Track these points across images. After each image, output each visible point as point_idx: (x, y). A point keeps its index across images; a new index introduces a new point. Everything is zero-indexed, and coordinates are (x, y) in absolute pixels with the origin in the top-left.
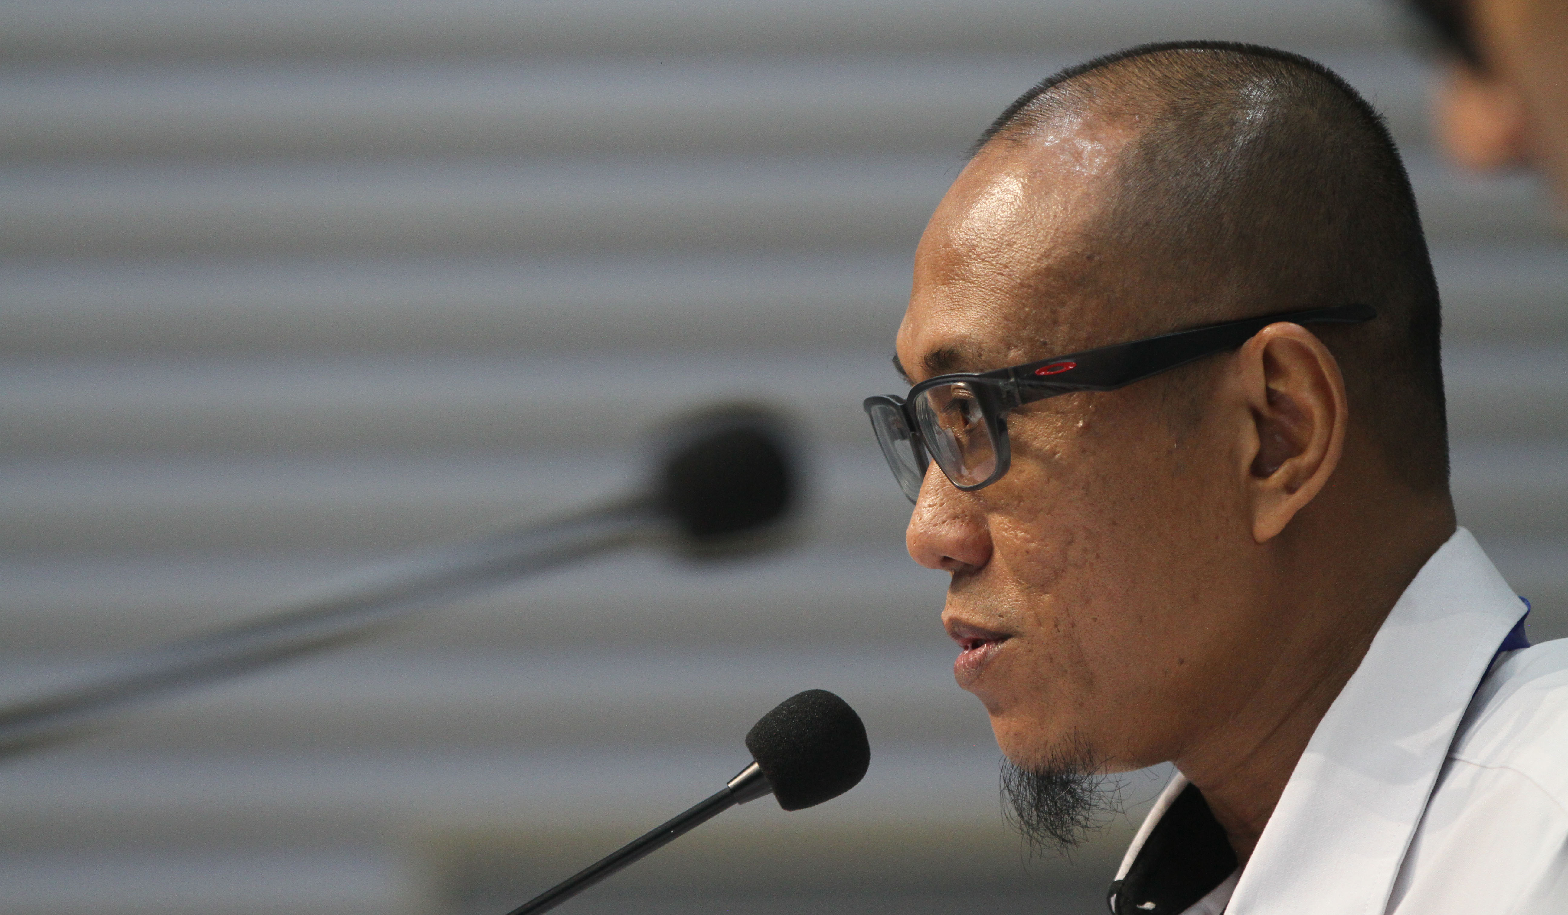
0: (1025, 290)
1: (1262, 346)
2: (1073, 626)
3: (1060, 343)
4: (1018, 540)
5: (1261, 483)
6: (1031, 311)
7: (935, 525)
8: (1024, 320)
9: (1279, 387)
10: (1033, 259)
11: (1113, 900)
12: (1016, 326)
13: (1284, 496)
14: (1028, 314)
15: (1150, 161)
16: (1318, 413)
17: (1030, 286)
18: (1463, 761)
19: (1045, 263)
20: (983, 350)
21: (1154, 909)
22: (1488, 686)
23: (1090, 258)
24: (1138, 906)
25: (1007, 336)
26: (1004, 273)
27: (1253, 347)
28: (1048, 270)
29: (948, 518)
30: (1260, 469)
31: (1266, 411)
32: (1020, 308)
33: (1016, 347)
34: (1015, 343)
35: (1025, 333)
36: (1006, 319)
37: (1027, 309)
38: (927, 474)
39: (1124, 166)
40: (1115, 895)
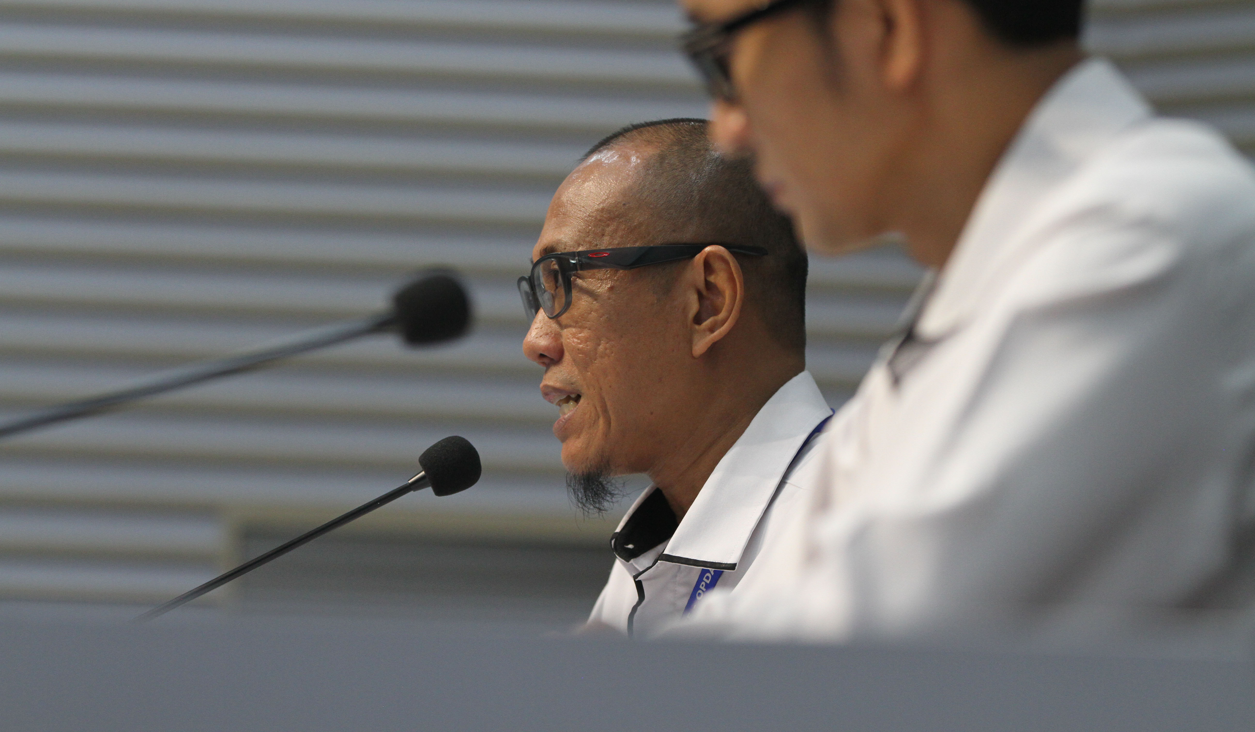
0: (591, 218)
1: (704, 256)
2: (601, 389)
3: (604, 245)
4: (574, 343)
5: (697, 327)
6: (592, 228)
7: (537, 338)
8: (588, 232)
9: (712, 279)
10: (596, 204)
11: (613, 542)
12: (584, 235)
13: (708, 333)
14: (590, 230)
15: (661, 163)
16: (728, 293)
17: (593, 216)
18: (790, 484)
19: (601, 206)
20: (567, 246)
21: (633, 549)
22: (807, 448)
23: (624, 205)
24: (625, 546)
25: (579, 240)
26: (582, 210)
27: (699, 258)
28: (603, 209)
29: (543, 334)
30: (698, 319)
31: (705, 292)
32: (587, 227)
33: (582, 245)
34: (582, 243)
35: (587, 239)
36: (579, 231)
37: (590, 228)
38: (538, 314)
39: (649, 164)
40: (614, 540)
